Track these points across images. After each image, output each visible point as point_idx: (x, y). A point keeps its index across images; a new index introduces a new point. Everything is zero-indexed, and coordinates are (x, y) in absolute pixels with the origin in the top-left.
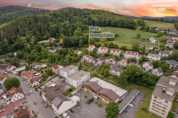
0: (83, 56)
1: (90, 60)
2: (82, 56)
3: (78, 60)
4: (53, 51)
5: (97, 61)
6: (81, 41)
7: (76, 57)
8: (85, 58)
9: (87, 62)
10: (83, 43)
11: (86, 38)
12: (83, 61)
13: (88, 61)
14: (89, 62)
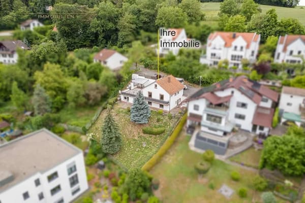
0: (134, 76)
1: (171, 94)
2: (129, 74)
3: (105, 97)
4: (11, 59)
5: (222, 105)
6: (127, 19)
7: (93, 82)
8: (142, 87)
9: (155, 106)
10: (134, 26)
11: (147, 10)
12: (131, 100)
13: (162, 102)
14: (166, 108)
